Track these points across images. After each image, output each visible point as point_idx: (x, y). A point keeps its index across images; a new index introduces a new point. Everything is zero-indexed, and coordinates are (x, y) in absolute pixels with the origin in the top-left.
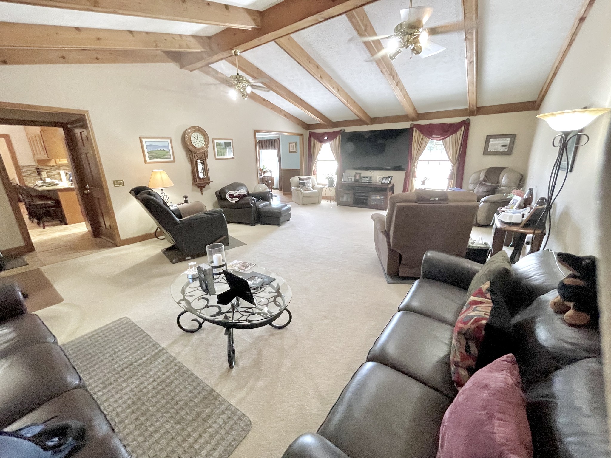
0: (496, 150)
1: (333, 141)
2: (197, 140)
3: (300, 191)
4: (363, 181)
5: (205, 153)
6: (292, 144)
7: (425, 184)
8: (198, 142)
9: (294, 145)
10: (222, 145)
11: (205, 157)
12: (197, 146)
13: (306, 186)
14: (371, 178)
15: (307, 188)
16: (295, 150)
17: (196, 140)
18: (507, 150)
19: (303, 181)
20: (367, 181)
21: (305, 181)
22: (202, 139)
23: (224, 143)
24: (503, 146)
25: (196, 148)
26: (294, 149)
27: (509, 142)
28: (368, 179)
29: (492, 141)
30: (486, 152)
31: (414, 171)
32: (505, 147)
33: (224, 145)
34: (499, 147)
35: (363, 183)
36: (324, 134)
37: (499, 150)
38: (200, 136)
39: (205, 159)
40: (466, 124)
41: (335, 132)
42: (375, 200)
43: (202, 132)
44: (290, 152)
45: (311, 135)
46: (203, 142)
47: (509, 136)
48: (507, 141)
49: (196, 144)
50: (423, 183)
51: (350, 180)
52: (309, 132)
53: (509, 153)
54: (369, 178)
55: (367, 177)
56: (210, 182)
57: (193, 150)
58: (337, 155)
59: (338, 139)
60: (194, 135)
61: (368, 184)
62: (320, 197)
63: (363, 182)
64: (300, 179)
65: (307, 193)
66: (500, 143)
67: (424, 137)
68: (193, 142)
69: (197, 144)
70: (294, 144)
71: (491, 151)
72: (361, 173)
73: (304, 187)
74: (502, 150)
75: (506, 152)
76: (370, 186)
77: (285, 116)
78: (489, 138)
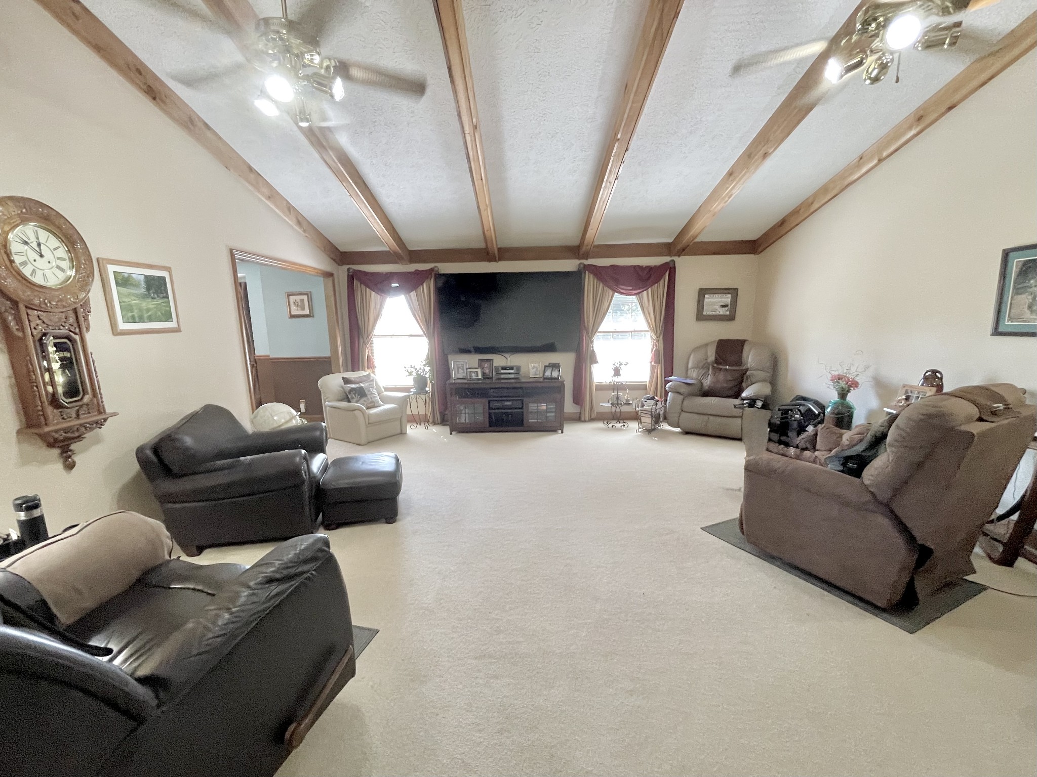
0: (714, 313)
1: (415, 291)
2: (37, 257)
3: (360, 410)
4: (503, 376)
5: (75, 311)
6: (298, 298)
7: (620, 375)
8: (41, 263)
9: (302, 300)
10: (136, 285)
11: (79, 327)
12: (38, 280)
13: (369, 397)
14: (518, 368)
15: (372, 402)
16: (307, 312)
17: (33, 255)
18: (728, 313)
19: (357, 385)
20: (512, 376)
21: (362, 385)
22: (62, 252)
23: (142, 278)
24: (723, 306)
25: (34, 285)
26: (303, 309)
27: (729, 300)
28: (512, 371)
29: (708, 299)
30: (701, 316)
31: (593, 351)
32: (726, 309)
33: (143, 284)
34: (717, 307)
35: (502, 381)
36: (389, 276)
37: (717, 313)
38: (51, 242)
39: (77, 330)
40: (670, 269)
41: (417, 272)
42: (538, 413)
43: (59, 228)
44: (292, 316)
45: (352, 277)
46: (65, 264)
47: (728, 291)
48: (727, 299)
49: (34, 271)
50: (617, 372)
51: (473, 375)
52: (349, 269)
53: (731, 318)
54: (515, 368)
55: (512, 368)
56: (105, 420)
57: (23, 294)
58: (427, 323)
59: (428, 288)
60: (25, 234)
61: (513, 381)
62: (404, 420)
63: (503, 379)
64: (346, 381)
65: (376, 414)
66: (719, 302)
67: (606, 288)
68: (18, 260)
69: (39, 273)
70: (305, 297)
71: (708, 314)
72: (492, 360)
73: (365, 399)
74: (721, 313)
75: (726, 316)
76: (518, 385)
77: (299, 223)
78: (702, 292)
